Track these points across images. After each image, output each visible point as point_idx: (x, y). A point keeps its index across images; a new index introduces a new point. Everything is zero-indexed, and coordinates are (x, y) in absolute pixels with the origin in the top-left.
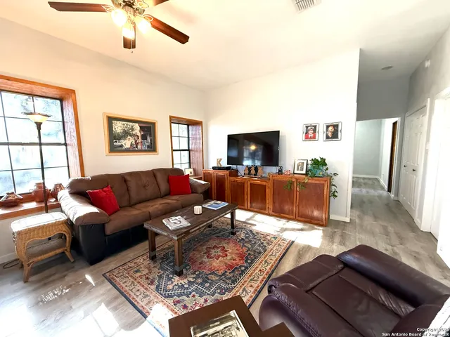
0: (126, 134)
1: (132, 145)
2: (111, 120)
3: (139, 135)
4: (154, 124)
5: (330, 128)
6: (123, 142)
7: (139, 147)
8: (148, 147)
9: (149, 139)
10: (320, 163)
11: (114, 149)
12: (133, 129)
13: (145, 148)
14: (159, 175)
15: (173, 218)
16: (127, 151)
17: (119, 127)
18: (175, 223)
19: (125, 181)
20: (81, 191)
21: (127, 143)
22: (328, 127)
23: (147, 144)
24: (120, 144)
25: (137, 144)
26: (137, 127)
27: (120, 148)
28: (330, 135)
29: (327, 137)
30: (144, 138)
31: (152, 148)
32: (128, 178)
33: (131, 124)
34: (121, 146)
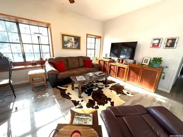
0: (68, 41)
1: (71, 46)
2: (63, 35)
3: (74, 42)
4: (80, 38)
5: (170, 41)
6: (67, 45)
7: (73, 47)
8: (77, 47)
9: (77, 44)
10: (158, 60)
11: (64, 47)
12: (71, 40)
13: (76, 47)
14: (80, 59)
15: (80, 76)
16: (69, 48)
17: (66, 38)
18: (80, 78)
19: (67, 60)
20: (52, 62)
21: (69, 45)
22: (168, 40)
23: (77, 46)
24: (66, 45)
25: (73, 46)
26: (73, 39)
27: (66, 47)
28: (168, 45)
29: (167, 46)
30: (76, 43)
31: (79, 48)
32: (68, 59)
33: (71, 37)
34: (67, 46)
